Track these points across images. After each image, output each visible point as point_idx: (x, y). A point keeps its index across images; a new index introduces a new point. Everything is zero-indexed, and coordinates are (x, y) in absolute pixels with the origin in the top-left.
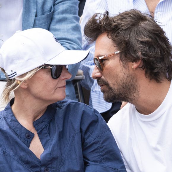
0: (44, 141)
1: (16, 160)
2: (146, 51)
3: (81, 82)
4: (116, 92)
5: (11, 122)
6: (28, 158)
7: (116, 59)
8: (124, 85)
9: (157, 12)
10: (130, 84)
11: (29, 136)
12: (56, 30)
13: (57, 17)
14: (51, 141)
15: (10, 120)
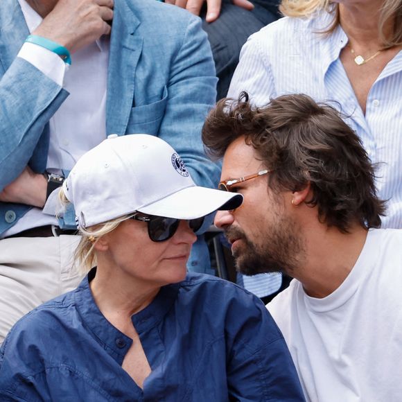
0: (153, 353)
1: (96, 389)
2: (319, 169)
3: (222, 237)
4: (261, 251)
5: (88, 315)
6: (120, 386)
7: (261, 184)
8: (276, 236)
9: (372, 101)
10: (287, 235)
11: (121, 343)
12: (173, 134)
13: (175, 108)
14: (166, 354)
15: (85, 310)
